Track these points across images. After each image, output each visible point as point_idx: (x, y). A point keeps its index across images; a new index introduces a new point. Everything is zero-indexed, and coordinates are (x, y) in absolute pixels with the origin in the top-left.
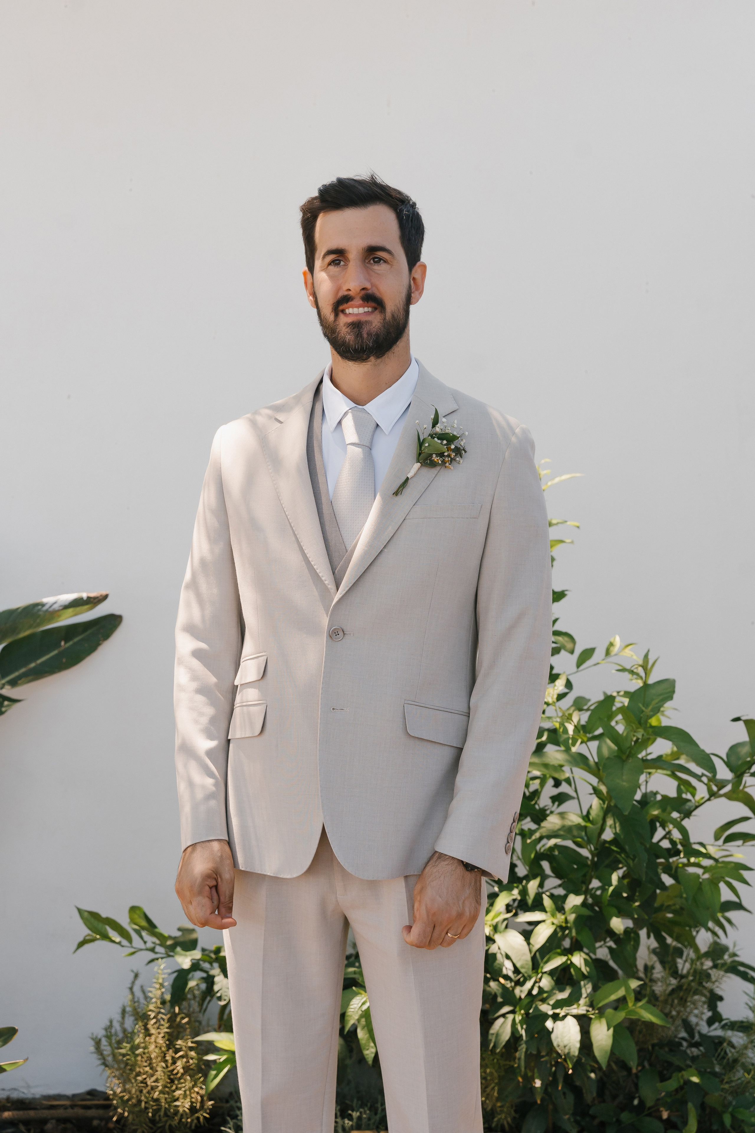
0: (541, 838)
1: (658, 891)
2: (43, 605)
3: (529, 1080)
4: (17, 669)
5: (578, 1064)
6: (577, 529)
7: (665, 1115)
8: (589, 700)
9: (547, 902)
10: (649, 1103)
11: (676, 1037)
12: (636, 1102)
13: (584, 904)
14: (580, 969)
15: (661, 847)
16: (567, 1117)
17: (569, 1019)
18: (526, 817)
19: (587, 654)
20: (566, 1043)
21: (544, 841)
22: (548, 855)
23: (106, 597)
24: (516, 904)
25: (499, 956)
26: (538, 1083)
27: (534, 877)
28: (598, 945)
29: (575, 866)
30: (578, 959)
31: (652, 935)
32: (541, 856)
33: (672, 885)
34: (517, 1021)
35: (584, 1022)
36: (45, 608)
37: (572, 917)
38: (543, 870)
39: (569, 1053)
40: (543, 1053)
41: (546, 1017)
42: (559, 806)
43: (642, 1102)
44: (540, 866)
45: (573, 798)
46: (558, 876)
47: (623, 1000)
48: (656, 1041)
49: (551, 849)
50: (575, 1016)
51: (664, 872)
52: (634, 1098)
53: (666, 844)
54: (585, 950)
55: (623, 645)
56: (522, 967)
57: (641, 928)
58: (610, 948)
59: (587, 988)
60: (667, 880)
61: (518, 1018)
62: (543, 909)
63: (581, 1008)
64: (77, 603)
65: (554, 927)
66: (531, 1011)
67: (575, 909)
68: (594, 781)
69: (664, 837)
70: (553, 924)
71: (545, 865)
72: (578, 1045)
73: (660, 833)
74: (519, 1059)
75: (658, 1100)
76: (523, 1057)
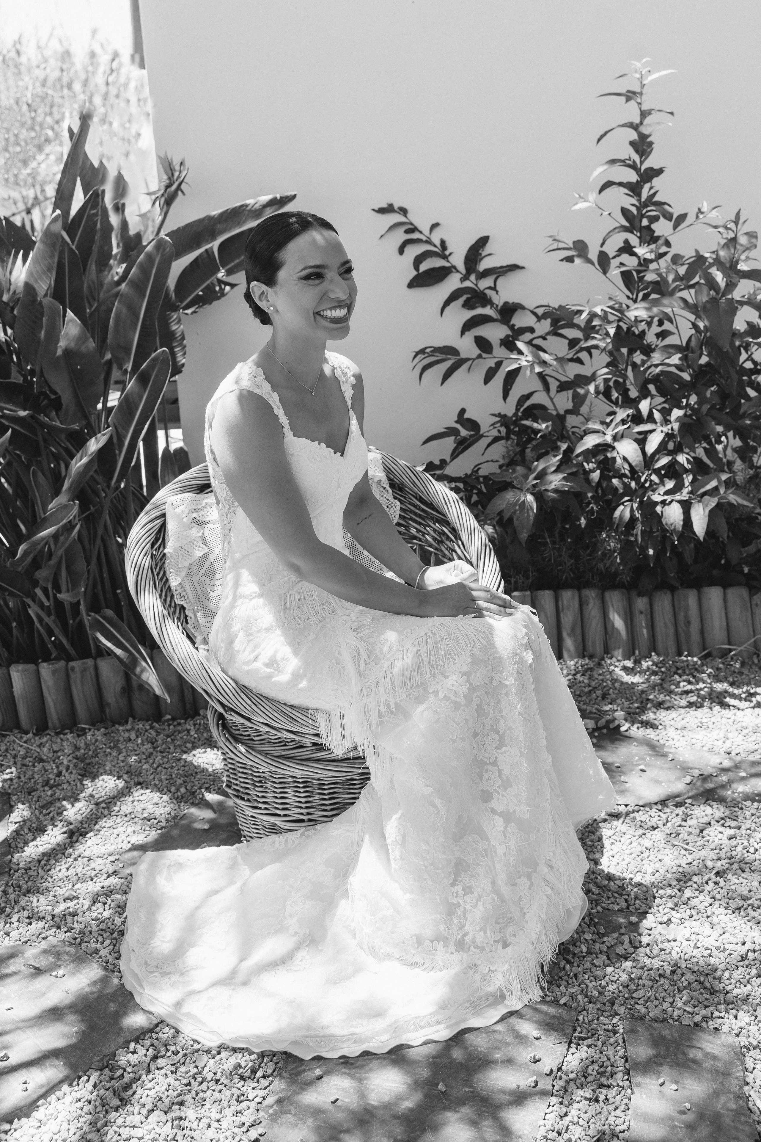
0: (649, 367)
1: (743, 401)
2: (247, 206)
3: (644, 550)
4: (232, 261)
5: (681, 536)
6: (670, 115)
7: (746, 570)
8: (684, 257)
9: (657, 415)
10: (734, 562)
11: (753, 512)
12: (723, 562)
13: (685, 415)
14: (683, 465)
15: (744, 368)
16: (672, 575)
17: (674, 504)
18: (636, 352)
19: (682, 217)
20: (672, 521)
21: (653, 369)
22: (656, 380)
23: (294, 197)
24: (630, 419)
25: (618, 459)
26: (651, 552)
27: (645, 398)
28: (697, 445)
29: (677, 386)
30: (682, 458)
31: (737, 437)
32: (648, 381)
33: (756, 397)
34: (635, 508)
35: (686, 506)
36: (248, 208)
37: (676, 426)
38: (649, 392)
39: (675, 529)
40: (655, 530)
41: (656, 504)
42: (662, 340)
43: (728, 562)
44: (648, 389)
45: (674, 334)
46: (662, 395)
47: (716, 489)
48: (738, 516)
49: (658, 375)
50: (679, 502)
51: (748, 386)
52: (721, 559)
53: (749, 365)
54: (687, 450)
55: (710, 208)
56: (636, 466)
57: (729, 431)
58: (704, 448)
59: (688, 479)
60: (752, 393)
61: (635, 506)
62: (654, 422)
63: (684, 494)
64: (273, 203)
65: (663, 434)
66: (645, 499)
67: (678, 419)
68: (692, 317)
69: (747, 360)
70: (662, 431)
71: (651, 387)
72: (682, 523)
73: (744, 356)
74: (636, 535)
75: (741, 559)
76: (639, 533)
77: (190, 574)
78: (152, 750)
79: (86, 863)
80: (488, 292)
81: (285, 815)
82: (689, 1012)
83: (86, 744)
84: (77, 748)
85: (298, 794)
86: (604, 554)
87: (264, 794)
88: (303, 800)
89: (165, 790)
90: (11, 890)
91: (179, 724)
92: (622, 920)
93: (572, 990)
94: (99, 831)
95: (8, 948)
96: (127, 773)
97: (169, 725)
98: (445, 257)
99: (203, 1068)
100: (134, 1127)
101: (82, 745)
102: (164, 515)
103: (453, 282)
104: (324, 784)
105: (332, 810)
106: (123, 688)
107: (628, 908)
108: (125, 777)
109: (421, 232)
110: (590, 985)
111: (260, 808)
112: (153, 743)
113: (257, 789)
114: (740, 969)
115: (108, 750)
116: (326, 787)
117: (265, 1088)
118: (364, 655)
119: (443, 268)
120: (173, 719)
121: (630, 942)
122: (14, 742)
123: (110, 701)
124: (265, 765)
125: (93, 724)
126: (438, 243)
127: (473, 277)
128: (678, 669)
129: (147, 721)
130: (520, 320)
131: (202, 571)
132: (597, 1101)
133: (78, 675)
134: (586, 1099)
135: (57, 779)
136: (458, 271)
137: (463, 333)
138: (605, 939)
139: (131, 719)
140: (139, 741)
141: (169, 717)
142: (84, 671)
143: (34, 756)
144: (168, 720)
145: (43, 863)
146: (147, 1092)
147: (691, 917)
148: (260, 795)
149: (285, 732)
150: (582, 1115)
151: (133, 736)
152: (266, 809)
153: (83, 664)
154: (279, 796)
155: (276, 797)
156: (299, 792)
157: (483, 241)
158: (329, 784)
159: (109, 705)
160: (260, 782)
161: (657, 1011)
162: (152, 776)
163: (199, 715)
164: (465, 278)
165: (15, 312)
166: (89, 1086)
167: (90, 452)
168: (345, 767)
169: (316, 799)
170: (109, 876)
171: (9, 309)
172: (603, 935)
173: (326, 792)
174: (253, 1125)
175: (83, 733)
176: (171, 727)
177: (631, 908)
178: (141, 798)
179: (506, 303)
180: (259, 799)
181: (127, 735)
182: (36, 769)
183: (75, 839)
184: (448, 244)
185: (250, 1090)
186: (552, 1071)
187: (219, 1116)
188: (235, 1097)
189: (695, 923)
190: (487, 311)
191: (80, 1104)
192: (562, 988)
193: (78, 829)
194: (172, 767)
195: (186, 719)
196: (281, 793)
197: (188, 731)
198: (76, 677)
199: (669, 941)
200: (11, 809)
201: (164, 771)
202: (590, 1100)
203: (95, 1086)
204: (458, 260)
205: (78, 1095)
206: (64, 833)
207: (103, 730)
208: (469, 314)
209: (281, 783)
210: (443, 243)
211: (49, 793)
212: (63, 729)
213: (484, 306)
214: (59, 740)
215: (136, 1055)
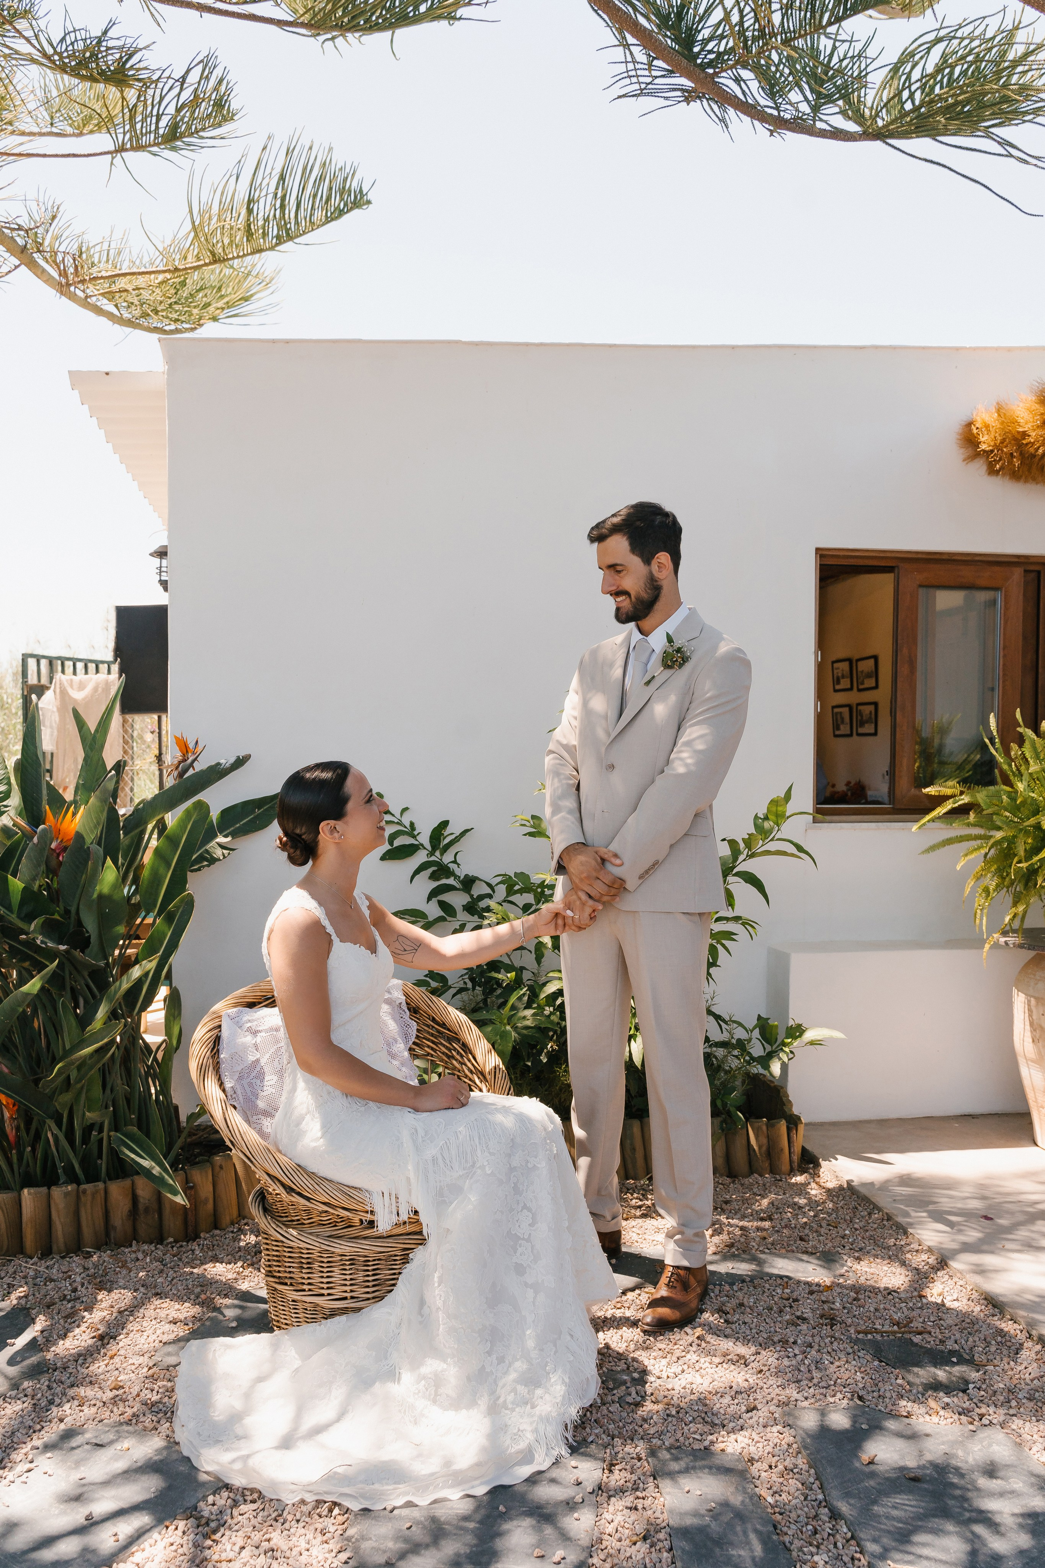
77: (240, 1078)
78: (162, 1267)
79: (123, 1360)
80: (451, 866)
81: (329, 1294)
82: (698, 1440)
83: (94, 1264)
84: (86, 1269)
85: (344, 1272)
86: (561, 1089)
87: (310, 1275)
88: (348, 1277)
89: (185, 1298)
90: (55, 1385)
91: (181, 1246)
92: (625, 1378)
93: (597, 1431)
94: (128, 1334)
95: (63, 1430)
96: (143, 1286)
97: (172, 1247)
98: (414, 837)
99: (283, 1511)
100: (230, 1561)
101: (91, 1266)
102: (220, 1026)
103: (421, 857)
104: (369, 1261)
105: (374, 1286)
106: (130, 1211)
107: (628, 1368)
108: (142, 1289)
109: (393, 815)
110: (610, 1427)
111: (304, 1290)
112: (161, 1262)
113: (304, 1271)
114: (732, 1407)
115: (118, 1269)
116: (370, 1263)
117: (343, 1524)
118: (421, 1133)
119: (412, 845)
120: (176, 1241)
121: (637, 1393)
122: (20, 1265)
123: (116, 1224)
124: (317, 1244)
125: (98, 1248)
126: (408, 825)
127: (438, 853)
128: (628, 1189)
129: (151, 1243)
130: (479, 889)
131: (254, 1074)
132: (636, 1509)
133: (89, 1198)
134: (627, 1508)
135: (73, 1294)
136: (425, 848)
137: (429, 899)
138: (615, 1392)
139: (134, 1242)
140: (148, 1260)
141: (171, 1240)
142: (94, 1195)
143: (44, 1277)
144: (171, 1243)
145: (80, 1361)
146: (235, 1533)
147: (683, 1371)
148: (306, 1276)
149: (341, 1210)
150: (627, 1519)
151: (140, 1256)
152: (310, 1290)
153: (95, 1186)
154: (325, 1275)
155: (322, 1277)
156: (345, 1270)
157: (445, 824)
158: (374, 1260)
159: (115, 1228)
160: (308, 1263)
161: (672, 1440)
162: (169, 1287)
163: (200, 1238)
164: (432, 854)
165: (61, 858)
166: (179, 1533)
167: (133, 978)
168: (390, 1242)
169: (360, 1277)
170: (150, 1368)
171: (55, 855)
172: (612, 1389)
173: (370, 1268)
174: (340, 1552)
175: (89, 1255)
176: (175, 1248)
177: (631, 1368)
178: (162, 1306)
179: (466, 876)
180: (304, 1281)
181: (133, 1256)
182: (49, 1288)
183: (106, 1341)
184: (416, 825)
185: (330, 1525)
186: (594, 1490)
187: (307, 1546)
188: (319, 1530)
189: (687, 1376)
190: (451, 881)
191: (174, 1548)
192: (588, 1430)
193: (107, 1334)
194: (187, 1280)
195: (188, 1242)
196: (328, 1272)
197: (193, 1251)
198: (86, 1199)
199: (669, 1390)
200: (33, 1321)
201: (180, 1283)
202: (631, 1509)
203: (184, 1533)
204: (424, 839)
205: (171, 1540)
206: (93, 1338)
207: (109, 1252)
208: (435, 884)
209: (328, 1262)
210: (412, 824)
211: (70, 1305)
212: (68, 1254)
213: (448, 878)
214: (66, 1263)
215: (215, 1507)
